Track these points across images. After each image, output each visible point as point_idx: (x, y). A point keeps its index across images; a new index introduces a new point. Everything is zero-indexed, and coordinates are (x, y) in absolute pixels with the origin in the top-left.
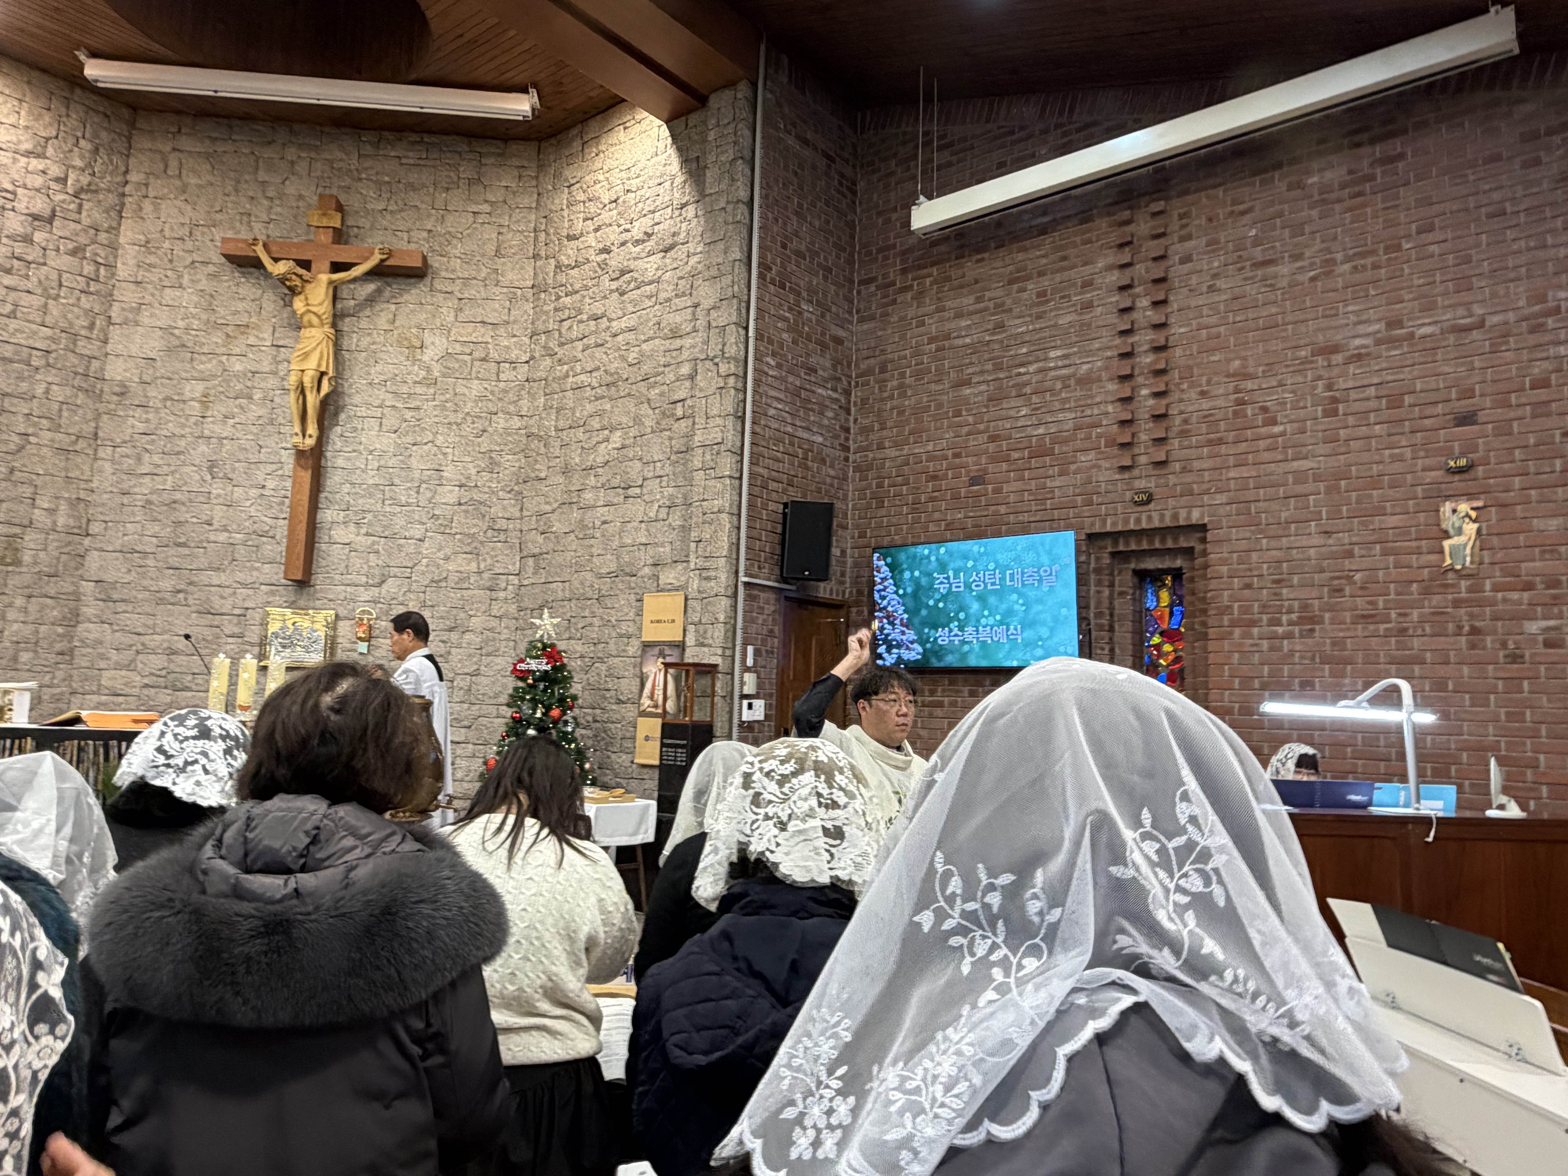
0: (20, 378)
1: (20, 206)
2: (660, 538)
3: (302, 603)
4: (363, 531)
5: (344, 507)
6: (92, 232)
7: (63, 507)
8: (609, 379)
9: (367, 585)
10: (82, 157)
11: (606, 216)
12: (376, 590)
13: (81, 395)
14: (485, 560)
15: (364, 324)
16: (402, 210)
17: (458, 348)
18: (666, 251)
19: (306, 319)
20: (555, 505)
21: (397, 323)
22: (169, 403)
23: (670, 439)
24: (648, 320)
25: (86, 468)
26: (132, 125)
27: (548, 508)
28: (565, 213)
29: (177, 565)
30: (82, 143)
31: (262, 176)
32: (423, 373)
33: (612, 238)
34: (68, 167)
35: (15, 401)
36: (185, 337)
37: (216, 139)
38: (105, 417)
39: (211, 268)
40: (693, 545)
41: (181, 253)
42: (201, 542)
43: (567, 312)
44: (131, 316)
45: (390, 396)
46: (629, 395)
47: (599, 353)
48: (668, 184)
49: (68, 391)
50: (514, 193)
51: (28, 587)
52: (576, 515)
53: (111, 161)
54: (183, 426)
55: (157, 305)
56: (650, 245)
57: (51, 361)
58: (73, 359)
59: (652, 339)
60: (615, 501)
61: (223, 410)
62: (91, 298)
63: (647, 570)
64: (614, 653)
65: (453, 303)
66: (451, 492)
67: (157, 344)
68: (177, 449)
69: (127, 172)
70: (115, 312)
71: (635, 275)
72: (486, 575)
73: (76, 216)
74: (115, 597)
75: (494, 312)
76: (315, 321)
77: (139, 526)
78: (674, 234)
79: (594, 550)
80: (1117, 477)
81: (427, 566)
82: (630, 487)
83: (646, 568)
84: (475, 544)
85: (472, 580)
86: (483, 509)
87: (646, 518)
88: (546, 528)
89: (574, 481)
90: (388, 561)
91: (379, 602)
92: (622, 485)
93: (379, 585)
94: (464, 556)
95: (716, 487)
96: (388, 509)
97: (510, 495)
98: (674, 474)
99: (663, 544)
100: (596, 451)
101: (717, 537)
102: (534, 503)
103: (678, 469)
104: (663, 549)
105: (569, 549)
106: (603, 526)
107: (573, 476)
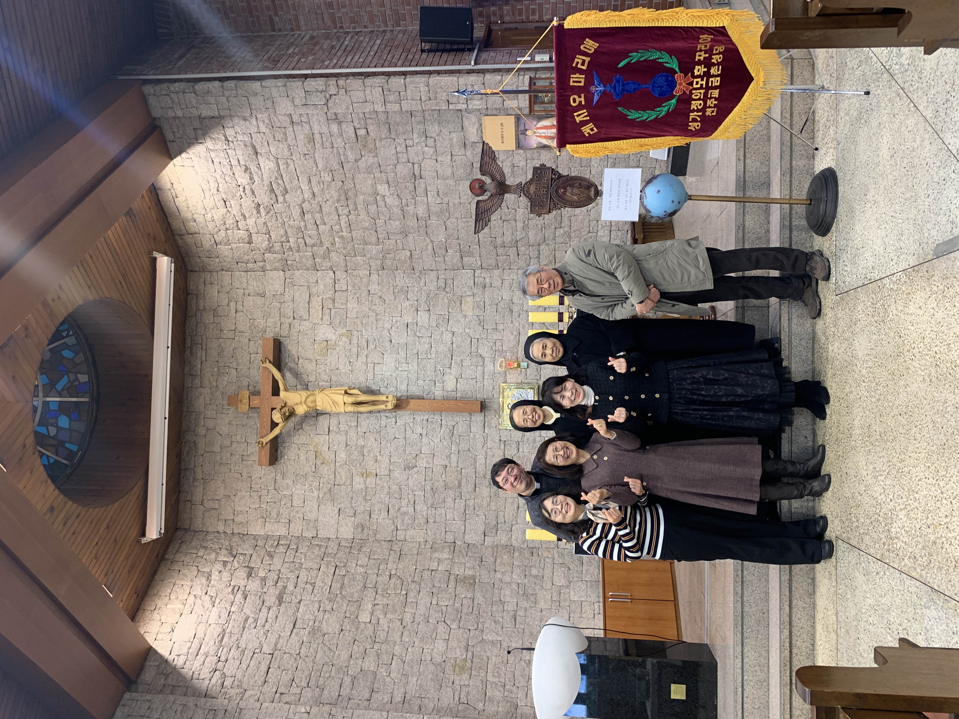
0: (354, 579)
1: (242, 583)
2: (447, 143)
3: (496, 406)
4: (448, 370)
5: (433, 383)
6: (257, 548)
7: (437, 555)
8: (343, 198)
9: (483, 365)
10: (209, 554)
11: (235, 210)
12: (486, 359)
13: (364, 549)
14: (465, 292)
15: (312, 378)
16: (237, 359)
17: (327, 317)
18: (257, 153)
19: (310, 405)
20: (428, 240)
21: (311, 357)
22: (368, 498)
23: (381, 140)
24: (303, 165)
25: (411, 545)
26: (187, 530)
27: (430, 247)
28: (234, 246)
29: (473, 486)
30: (200, 554)
31: (217, 449)
32: (344, 338)
33: (249, 203)
34: (216, 560)
35: (368, 581)
36: (325, 490)
37: (194, 478)
38: (377, 536)
39: (279, 477)
40: (451, 107)
41: (270, 496)
42: (457, 471)
43: (300, 240)
44: (312, 525)
45: (359, 358)
46: (353, 179)
47: (326, 209)
48: (213, 154)
49: (361, 556)
50: (222, 286)
51: (489, 572)
52: (434, 221)
53: (212, 540)
54: (383, 487)
55: (303, 510)
56: (253, 169)
57: (342, 565)
58: (341, 554)
59: (315, 161)
60: (423, 186)
61: (372, 463)
62: (300, 547)
63: (468, 153)
65: (296, 323)
66: (421, 316)
67: (330, 508)
68: (398, 490)
69: (218, 532)
70: (309, 534)
71: (273, 179)
72: (475, 291)
73: (248, 557)
74: (495, 523)
75: (301, 297)
76: (311, 399)
77: (448, 511)
78: (246, 146)
79: (456, 202)
81: (470, 329)
82: (414, 174)
83: (467, 154)
84: (455, 298)
85: (478, 299)
86: (432, 295)
87: (434, 157)
88: (443, 247)
89: (412, 225)
90: (467, 353)
91: (494, 357)
92: (413, 181)
93: (483, 358)
94: (463, 305)
95: (412, 90)
96: (433, 356)
97: (422, 278)
98: (404, 133)
99: (451, 140)
100: (391, 206)
101: (445, 86)
102: (427, 260)
103: (401, 130)
104: (455, 140)
105: (456, 225)
106: (441, 196)
107: (408, 226)
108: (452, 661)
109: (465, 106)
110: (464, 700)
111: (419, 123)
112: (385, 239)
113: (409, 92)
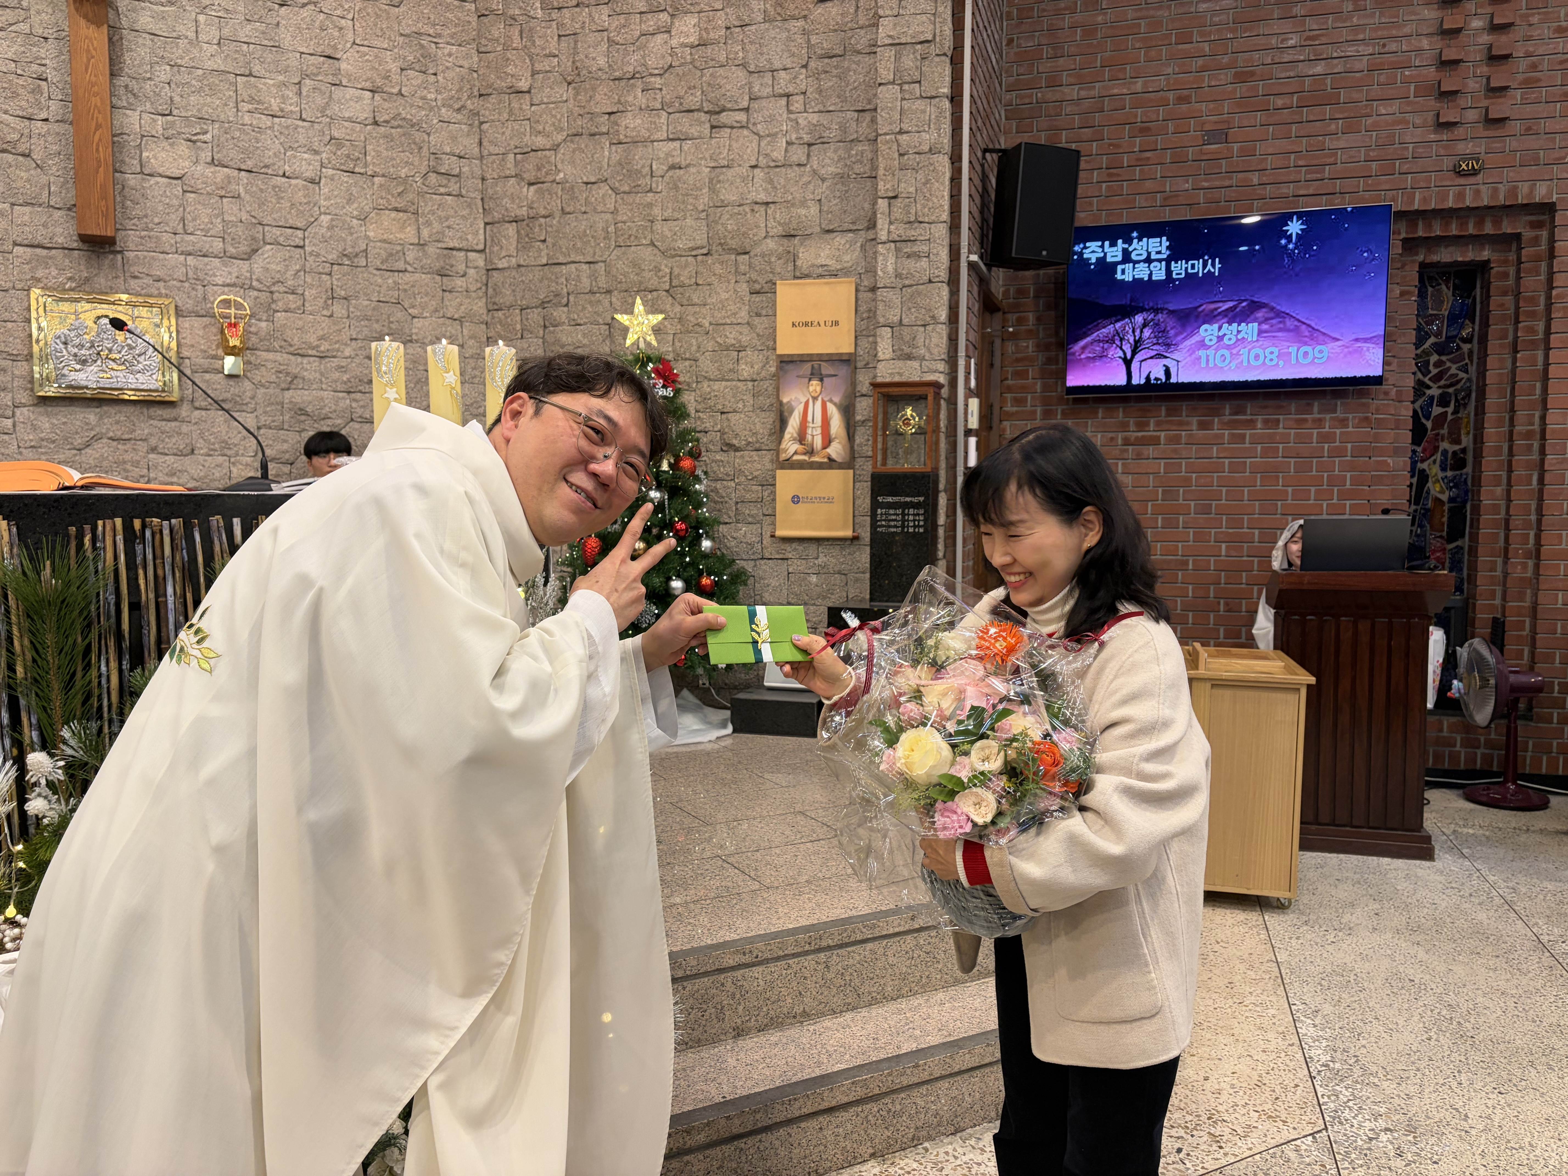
2: (796, 194)
3: (103, 282)
4: (206, 156)
5: (163, 108)
9: (226, 256)
12: (245, 265)
14: (428, 223)
20: (560, 138)
23: (805, 32)
27: (540, 141)
40: (882, 204)
52: (607, 154)
60: (694, 131)
63: (771, 244)
64: (713, 372)
66: (359, 99)
72: (431, 250)
79: (656, 211)
80: (1432, 137)
81: (331, 228)
82: (723, 110)
83: (769, 241)
84: (410, 196)
85: (410, 256)
86: (418, 136)
87: (763, 161)
88: (541, 175)
89: (598, 97)
90: (259, 214)
91: (251, 287)
92: (707, 107)
93: (248, 257)
94: (394, 214)
95: (924, 112)
96: (247, 119)
97: (459, 117)
98: (820, 91)
99: (803, 203)
100: (643, 47)
101: (930, 190)
102: (508, 133)
103: (828, 83)
104: (803, 211)
105: (599, 209)
106: (671, 173)
107: (594, 89)
109: (883, 236)
111: (843, 129)
112: (560, 25)
113: (920, 104)
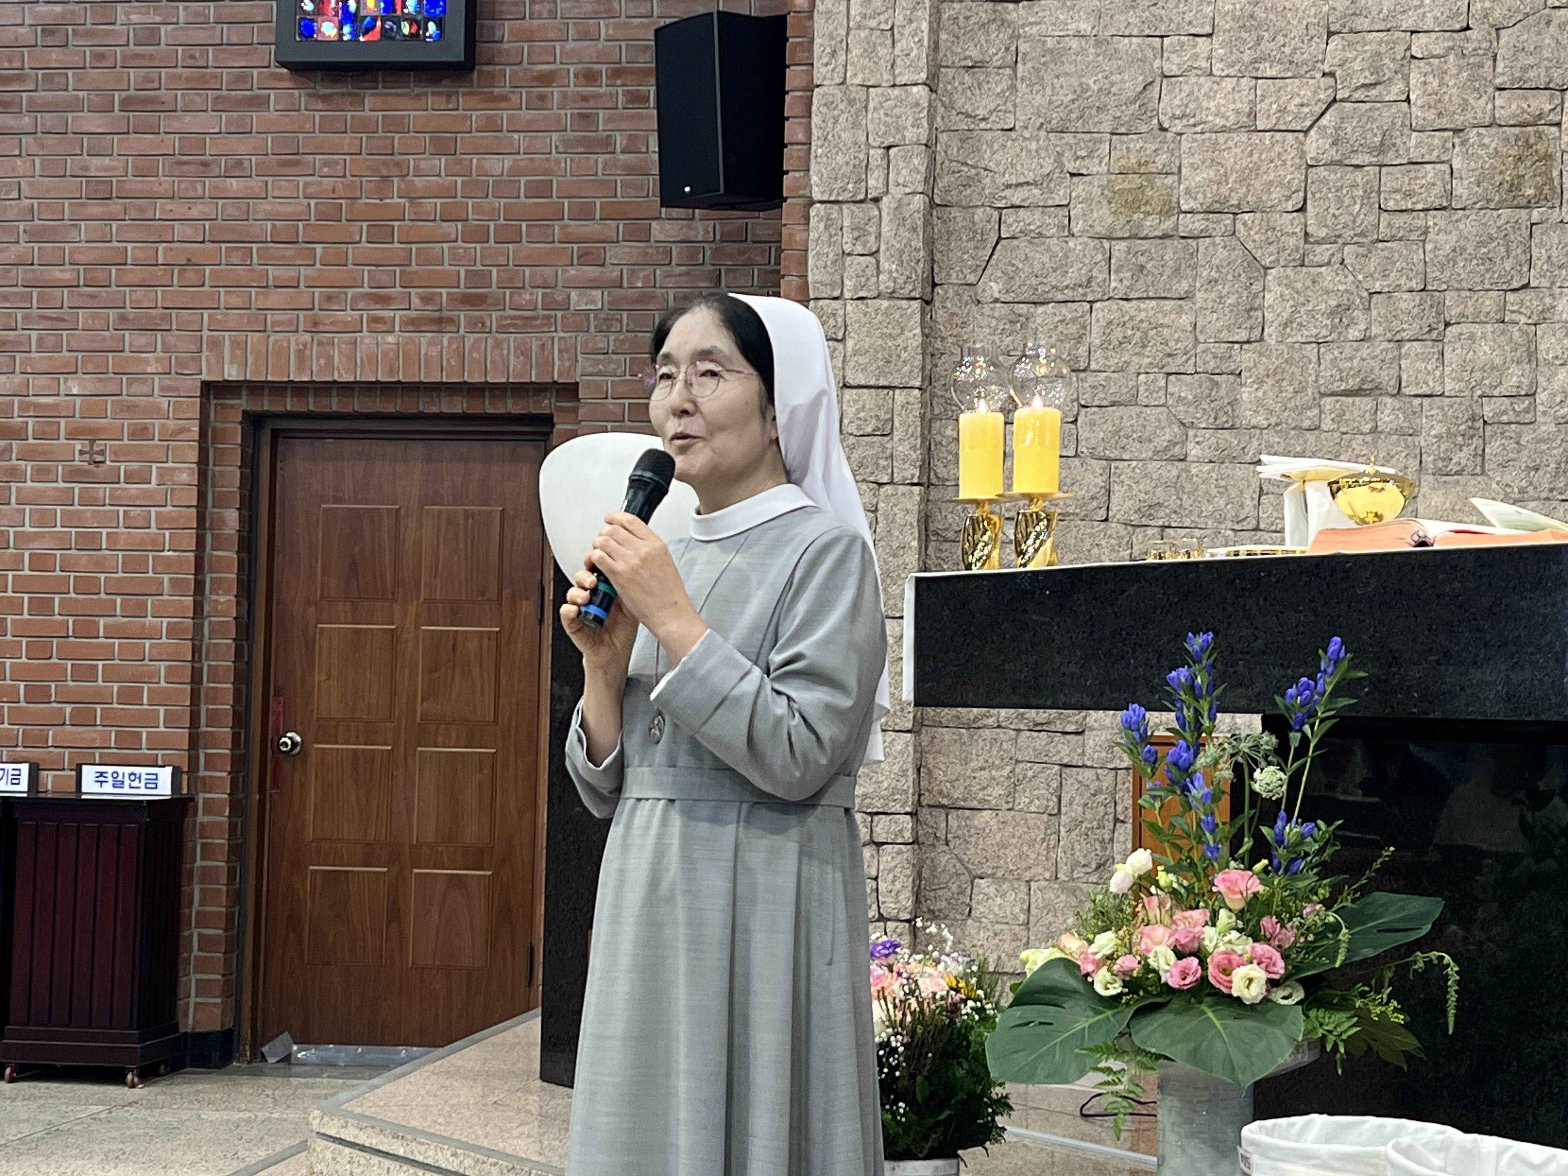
108: (1163, 158)
110: (1013, 223)
